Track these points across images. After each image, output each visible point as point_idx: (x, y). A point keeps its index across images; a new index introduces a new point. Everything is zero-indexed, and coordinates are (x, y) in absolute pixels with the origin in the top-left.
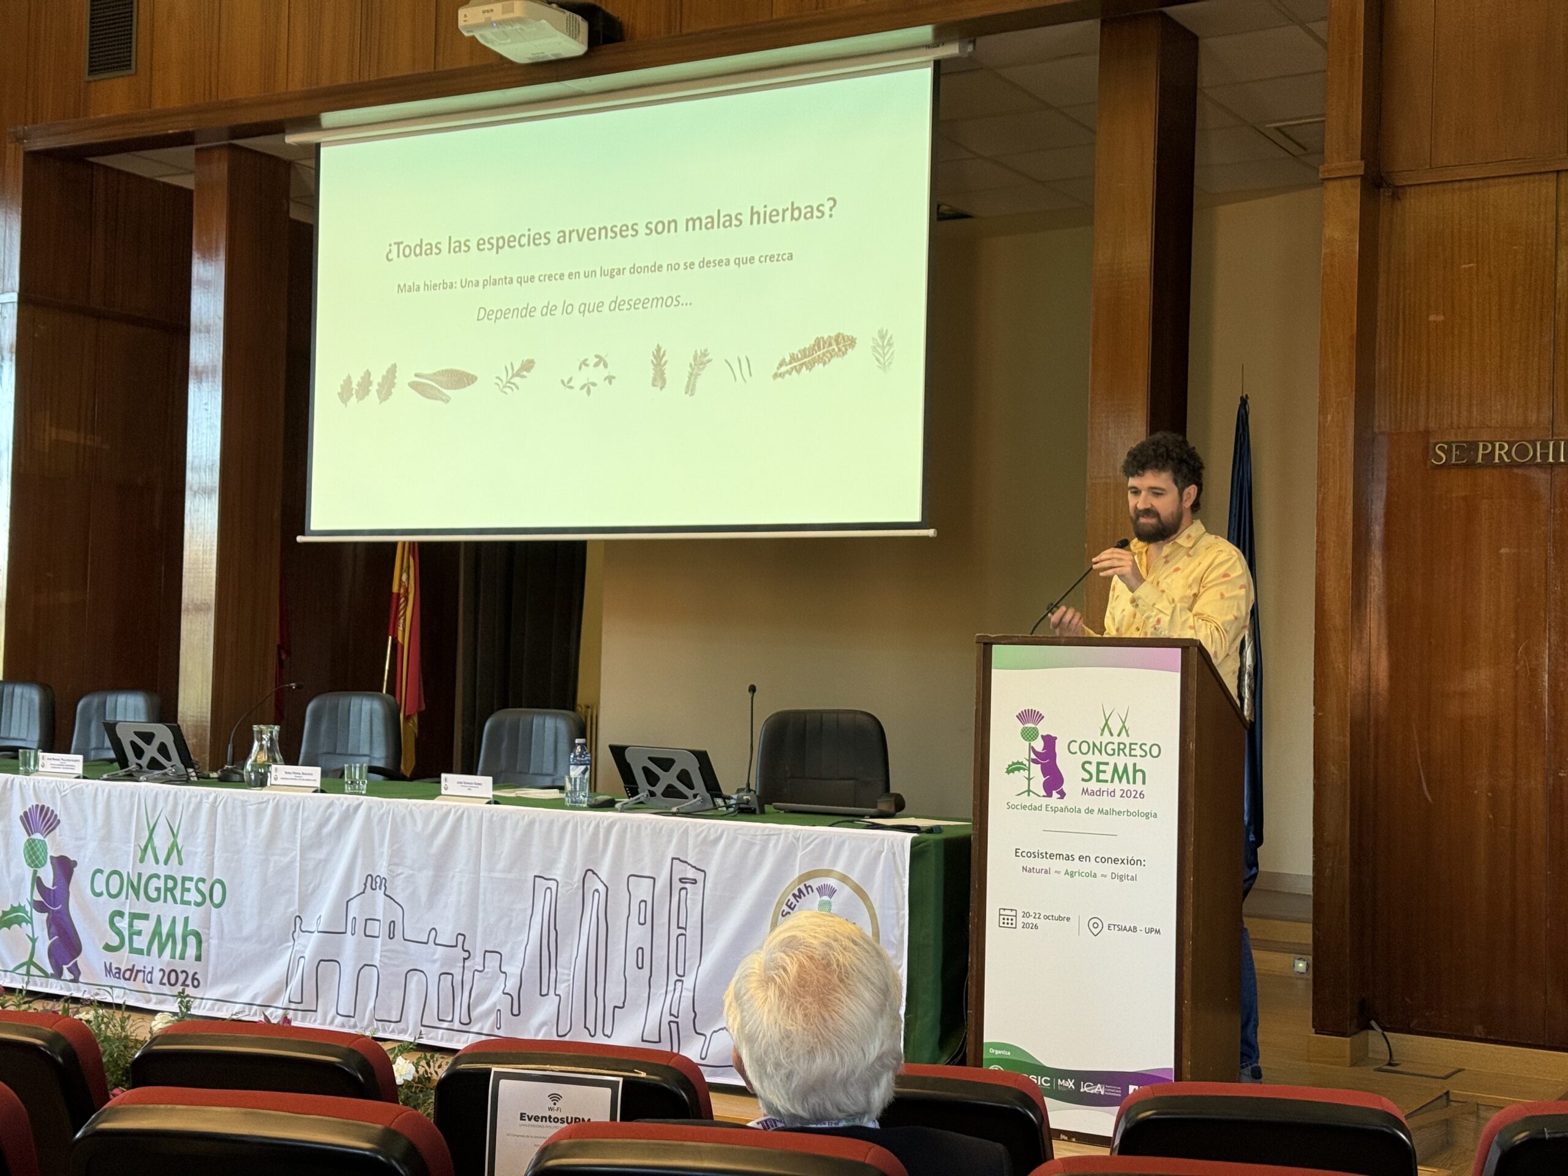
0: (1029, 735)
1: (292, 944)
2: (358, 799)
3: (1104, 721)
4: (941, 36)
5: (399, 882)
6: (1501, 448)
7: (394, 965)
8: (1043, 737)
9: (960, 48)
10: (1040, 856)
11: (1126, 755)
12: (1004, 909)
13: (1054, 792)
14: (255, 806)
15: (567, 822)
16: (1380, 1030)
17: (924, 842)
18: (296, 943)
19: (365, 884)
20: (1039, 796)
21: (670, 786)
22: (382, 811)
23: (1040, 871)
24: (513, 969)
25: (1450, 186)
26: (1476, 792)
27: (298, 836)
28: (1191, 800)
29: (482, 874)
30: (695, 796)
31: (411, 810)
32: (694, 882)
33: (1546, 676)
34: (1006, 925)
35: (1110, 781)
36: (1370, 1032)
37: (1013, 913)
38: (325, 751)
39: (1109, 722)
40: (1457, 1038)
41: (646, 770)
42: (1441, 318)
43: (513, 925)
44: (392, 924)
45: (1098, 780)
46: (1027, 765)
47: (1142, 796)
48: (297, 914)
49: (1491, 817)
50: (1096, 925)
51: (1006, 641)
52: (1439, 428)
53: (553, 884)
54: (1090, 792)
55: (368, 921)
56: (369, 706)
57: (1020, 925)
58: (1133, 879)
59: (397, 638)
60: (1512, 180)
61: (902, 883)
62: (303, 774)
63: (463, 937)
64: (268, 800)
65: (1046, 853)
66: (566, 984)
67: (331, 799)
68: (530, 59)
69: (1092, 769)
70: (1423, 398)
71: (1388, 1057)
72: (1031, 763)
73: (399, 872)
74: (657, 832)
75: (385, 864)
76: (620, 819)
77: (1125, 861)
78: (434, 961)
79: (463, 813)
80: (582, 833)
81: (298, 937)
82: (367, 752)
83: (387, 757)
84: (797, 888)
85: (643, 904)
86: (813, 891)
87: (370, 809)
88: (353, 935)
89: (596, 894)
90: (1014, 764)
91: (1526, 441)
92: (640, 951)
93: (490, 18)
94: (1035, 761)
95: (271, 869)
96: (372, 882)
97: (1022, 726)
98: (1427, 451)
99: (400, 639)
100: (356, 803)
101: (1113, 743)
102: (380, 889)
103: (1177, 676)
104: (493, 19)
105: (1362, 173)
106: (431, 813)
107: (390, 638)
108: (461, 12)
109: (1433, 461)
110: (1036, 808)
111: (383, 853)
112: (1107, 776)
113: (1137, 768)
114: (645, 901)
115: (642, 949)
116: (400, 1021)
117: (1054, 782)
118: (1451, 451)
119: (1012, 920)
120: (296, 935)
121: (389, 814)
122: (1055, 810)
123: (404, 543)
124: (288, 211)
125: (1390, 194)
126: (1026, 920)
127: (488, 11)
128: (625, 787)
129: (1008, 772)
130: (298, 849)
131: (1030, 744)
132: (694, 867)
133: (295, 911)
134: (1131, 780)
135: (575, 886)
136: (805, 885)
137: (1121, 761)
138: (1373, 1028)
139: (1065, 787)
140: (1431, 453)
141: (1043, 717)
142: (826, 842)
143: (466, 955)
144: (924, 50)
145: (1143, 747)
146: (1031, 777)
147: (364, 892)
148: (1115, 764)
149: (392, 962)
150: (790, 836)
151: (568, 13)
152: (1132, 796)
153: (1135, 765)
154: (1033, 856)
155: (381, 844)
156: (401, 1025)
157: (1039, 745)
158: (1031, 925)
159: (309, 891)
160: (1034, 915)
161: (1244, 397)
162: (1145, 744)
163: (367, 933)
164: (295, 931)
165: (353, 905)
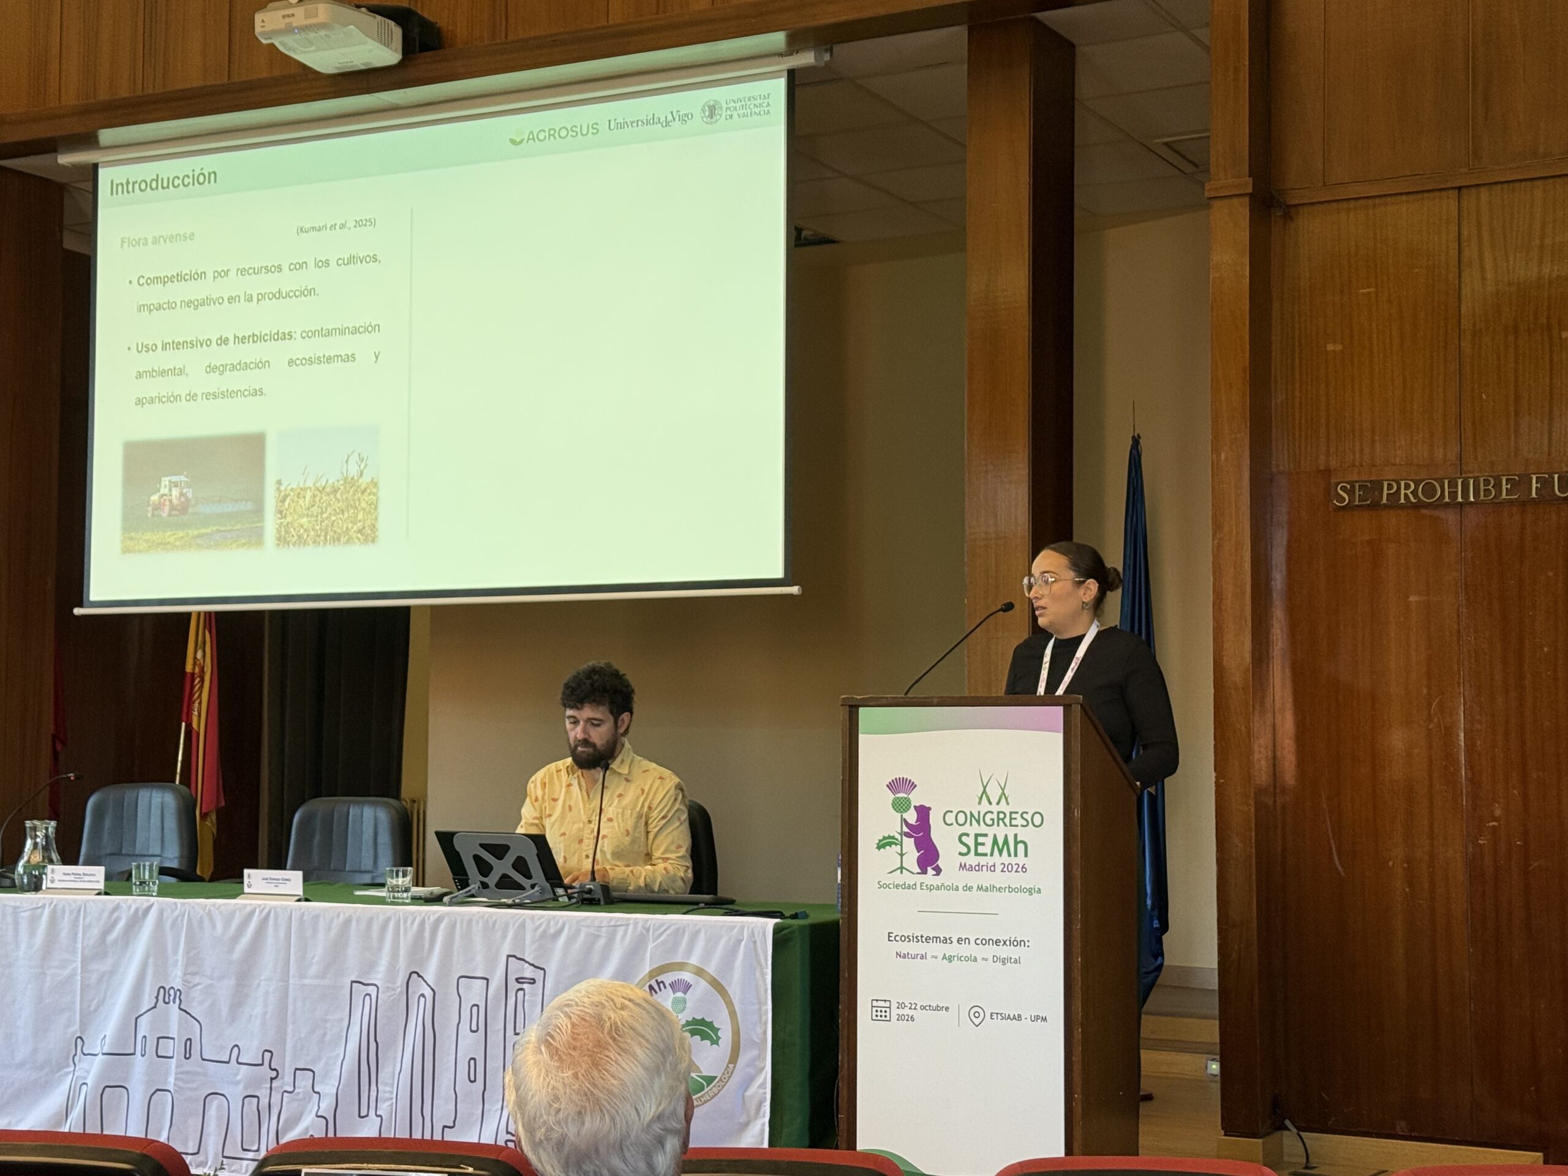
0: (900, 806)
1: (72, 1068)
2: (148, 901)
3: (982, 789)
4: (795, 44)
5: (196, 993)
6: (1407, 487)
7: (189, 1089)
8: (915, 807)
9: (816, 58)
10: (915, 940)
11: (1006, 825)
12: (877, 1000)
13: (929, 869)
14: (27, 914)
15: (387, 921)
16: (1295, 1130)
17: (787, 928)
18: (77, 1068)
19: (157, 998)
20: (913, 873)
21: (505, 876)
22: (175, 914)
23: (915, 957)
24: (328, 1088)
25: (1345, 205)
26: (1391, 863)
27: (79, 946)
28: (1077, 873)
29: (291, 982)
30: (533, 887)
31: (209, 911)
32: (533, 981)
33: (1462, 735)
34: (879, 1018)
35: (989, 855)
36: (1285, 1133)
37: (887, 1004)
38: (108, 851)
39: (987, 789)
40: (1379, 1136)
41: (477, 858)
42: (1339, 347)
43: (328, 1038)
44: (188, 1042)
45: (977, 854)
46: (900, 840)
47: (1024, 870)
48: (79, 1035)
49: (1407, 890)
50: (977, 1015)
51: (874, 703)
52: (1341, 466)
53: (372, 990)
54: (968, 867)
55: (160, 1040)
56: (160, 800)
57: (894, 1017)
58: (1016, 962)
59: (191, 724)
60: (1411, 198)
61: (763, 975)
62: (84, 874)
63: (270, 1054)
64: (43, 906)
65: (922, 937)
66: (388, 1103)
67: (117, 902)
68: (336, 68)
69: (970, 840)
70: (1322, 432)
71: (1305, 1161)
72: (904, 837)
73: (197, 981)
74: (489, 927)
75: (179, 973)
76: (448, 914)
77: (1008, 943)
78: (238, 1083)
79: (269, 912)
80: (405, 930)
81: (79, 1061)
82: (158, 852)
83: (181, 857)
84: (648, 984)
85: (475, 1009)
86: (665, 988)
87: (161, 912)
88: (143, 1056)
89: (422, 999)
90: (884, 838)
91: (1434, 479)
92: (472, 1062)
93: (291, 23)
94: (908, 835)
95: (47, 985)
96: (164, 994)
97: (891, 796)
98: (1329, 492)
99: (195, 725)
100: (146, 905)
101: (992, 812)
102: (174, 1002)
103: (1060, 737)
104: (294, 25)
105: (1251, 191)
106: (234, 912)
107: (184, 724)
108: (259, 17)
109: (1335, 502)
110: (909, 887)
111: (177, 961)
112: (986, 849)
113: (1019, 839)
114: (477, 1006)
115: (474, 1059)
116: (197, 1153)
117: (929, 858)
118: (1354, 491)
119: (886, 1012)
120: (77, 1059)
121: (184, 916)
122: (930, 888)
123: (199, 613)
124: (62, 241)
125: (1282, 213)
126: (901, 1012)
127: (288, 16)
128: (454, 879)
129: (879, 847)
130: (79, 960)
131: (902, 816)
132: (533, 965)
133: (76, 1031)
134: (1012, 853)
135: (399, 990)
136: (657, 981)
137: (1001, 831)
138: (1287, 1129)
139: (940, 863)
140: (1333, 493)
141: (916, 786)
142: (679, 932)
143: (274, 1074)
144: (777, 58)
145: (1025, 815)
146: (904, 852)
147: (155, 1007)
148: (995, 835)
149: (190, 1085)
150: (640, 926)
151: (379, 18)
152: (1014, 869)
153: (1016, 836)
154: (907, 940)
155: (175, 952)
156: (200, 1158)
157: (912, 817)
158: (906, 1017)
159: (92, 1008)
160: (909, 1005)
161: (1136, 436)
162: (1027, 813)
163: (159, 1054)
164: (75, 1055)
165: (144, 1022)
